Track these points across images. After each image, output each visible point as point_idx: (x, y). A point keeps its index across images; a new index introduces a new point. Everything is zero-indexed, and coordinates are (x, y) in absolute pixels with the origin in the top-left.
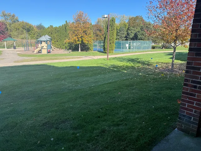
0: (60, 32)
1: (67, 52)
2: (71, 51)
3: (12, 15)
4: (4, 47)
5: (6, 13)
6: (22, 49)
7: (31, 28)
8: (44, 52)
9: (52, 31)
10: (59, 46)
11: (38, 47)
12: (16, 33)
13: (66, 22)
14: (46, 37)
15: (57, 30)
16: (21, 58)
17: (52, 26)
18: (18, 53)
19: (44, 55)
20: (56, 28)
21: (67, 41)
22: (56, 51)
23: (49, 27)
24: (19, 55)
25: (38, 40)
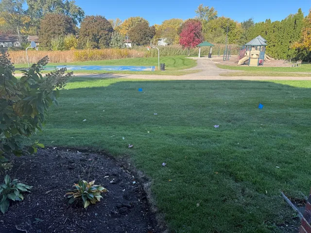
0: (282, 30)
1: (290, 64)
2: (300, 62)
3: (210, 9)
4: (197, 55)
6: (221, 58)
7: (233, 26)
8: (254, 63)
9: (267, 30)
10: (276, 54)
11: (245, 55)
12: (211, 36)
13: (300, 11)
14: (259, 41)
15: (276, 28)
16: (223, 71)
17: (268, 21)
18: (216, 64)
19: (253, 68)
20: (275, 25)
21: (296, 44)
22: (270, 62)
23: (263, 23)
24: (218, 66)
25: (247, 44)
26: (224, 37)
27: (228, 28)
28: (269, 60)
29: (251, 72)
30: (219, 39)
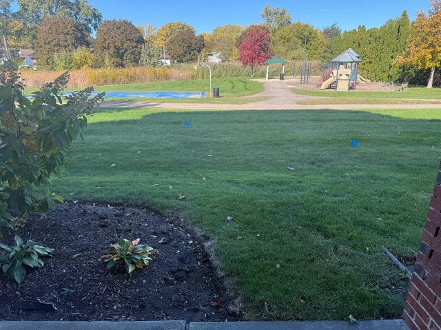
0: (381, 41)
1: (392, 88)
2: (406, 85)
3: (281, 11)
4: (263, 76)
5: (271, 9)
6: (296, 79)
7: (313, 35)
8: (343, 86)
9: (359, 40)
10: (373, 74)
11: (331, 75)
12: (282, 49)
13: (405, 14)
14: (349, 55)
15: (374, 36)
16: (301, 98)
17: (362, 28)
18: (292, 88)
19: (342, 94)
20: (372, 33)
22: (365, 85)
23: (355, 30)
24: (293, 90)
25: (332, 60)
26: (301, 51)
27: (306, 37)
28: (363, 82)
29: (338, 99)
30: (294, 54)
